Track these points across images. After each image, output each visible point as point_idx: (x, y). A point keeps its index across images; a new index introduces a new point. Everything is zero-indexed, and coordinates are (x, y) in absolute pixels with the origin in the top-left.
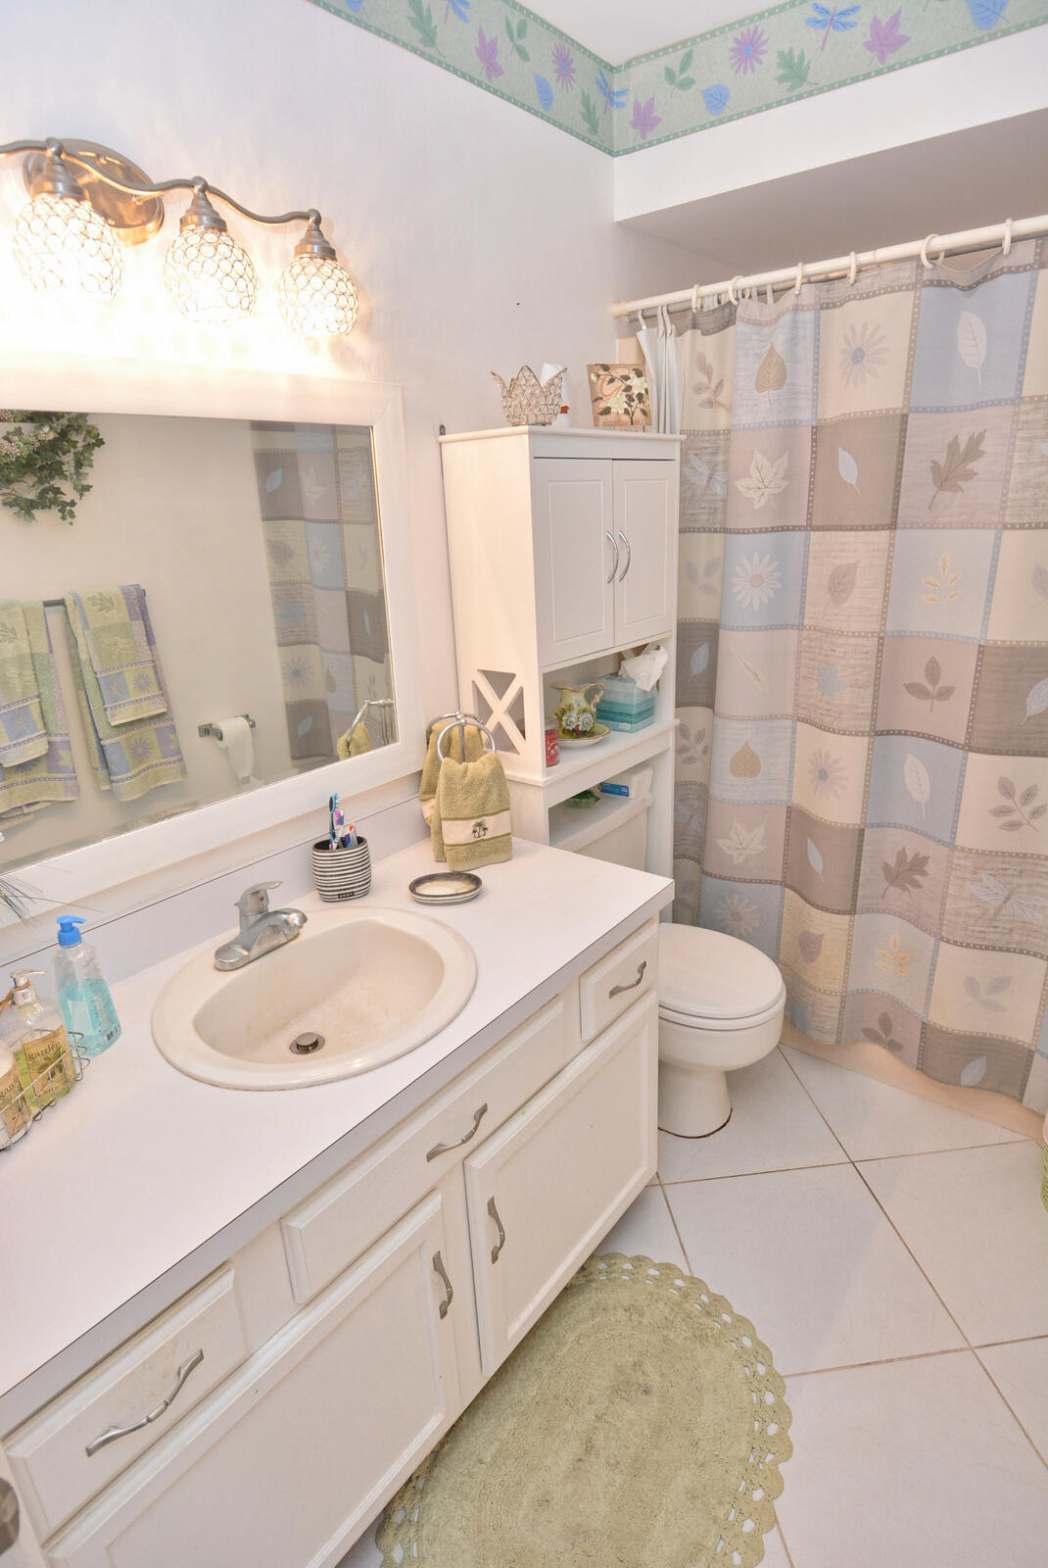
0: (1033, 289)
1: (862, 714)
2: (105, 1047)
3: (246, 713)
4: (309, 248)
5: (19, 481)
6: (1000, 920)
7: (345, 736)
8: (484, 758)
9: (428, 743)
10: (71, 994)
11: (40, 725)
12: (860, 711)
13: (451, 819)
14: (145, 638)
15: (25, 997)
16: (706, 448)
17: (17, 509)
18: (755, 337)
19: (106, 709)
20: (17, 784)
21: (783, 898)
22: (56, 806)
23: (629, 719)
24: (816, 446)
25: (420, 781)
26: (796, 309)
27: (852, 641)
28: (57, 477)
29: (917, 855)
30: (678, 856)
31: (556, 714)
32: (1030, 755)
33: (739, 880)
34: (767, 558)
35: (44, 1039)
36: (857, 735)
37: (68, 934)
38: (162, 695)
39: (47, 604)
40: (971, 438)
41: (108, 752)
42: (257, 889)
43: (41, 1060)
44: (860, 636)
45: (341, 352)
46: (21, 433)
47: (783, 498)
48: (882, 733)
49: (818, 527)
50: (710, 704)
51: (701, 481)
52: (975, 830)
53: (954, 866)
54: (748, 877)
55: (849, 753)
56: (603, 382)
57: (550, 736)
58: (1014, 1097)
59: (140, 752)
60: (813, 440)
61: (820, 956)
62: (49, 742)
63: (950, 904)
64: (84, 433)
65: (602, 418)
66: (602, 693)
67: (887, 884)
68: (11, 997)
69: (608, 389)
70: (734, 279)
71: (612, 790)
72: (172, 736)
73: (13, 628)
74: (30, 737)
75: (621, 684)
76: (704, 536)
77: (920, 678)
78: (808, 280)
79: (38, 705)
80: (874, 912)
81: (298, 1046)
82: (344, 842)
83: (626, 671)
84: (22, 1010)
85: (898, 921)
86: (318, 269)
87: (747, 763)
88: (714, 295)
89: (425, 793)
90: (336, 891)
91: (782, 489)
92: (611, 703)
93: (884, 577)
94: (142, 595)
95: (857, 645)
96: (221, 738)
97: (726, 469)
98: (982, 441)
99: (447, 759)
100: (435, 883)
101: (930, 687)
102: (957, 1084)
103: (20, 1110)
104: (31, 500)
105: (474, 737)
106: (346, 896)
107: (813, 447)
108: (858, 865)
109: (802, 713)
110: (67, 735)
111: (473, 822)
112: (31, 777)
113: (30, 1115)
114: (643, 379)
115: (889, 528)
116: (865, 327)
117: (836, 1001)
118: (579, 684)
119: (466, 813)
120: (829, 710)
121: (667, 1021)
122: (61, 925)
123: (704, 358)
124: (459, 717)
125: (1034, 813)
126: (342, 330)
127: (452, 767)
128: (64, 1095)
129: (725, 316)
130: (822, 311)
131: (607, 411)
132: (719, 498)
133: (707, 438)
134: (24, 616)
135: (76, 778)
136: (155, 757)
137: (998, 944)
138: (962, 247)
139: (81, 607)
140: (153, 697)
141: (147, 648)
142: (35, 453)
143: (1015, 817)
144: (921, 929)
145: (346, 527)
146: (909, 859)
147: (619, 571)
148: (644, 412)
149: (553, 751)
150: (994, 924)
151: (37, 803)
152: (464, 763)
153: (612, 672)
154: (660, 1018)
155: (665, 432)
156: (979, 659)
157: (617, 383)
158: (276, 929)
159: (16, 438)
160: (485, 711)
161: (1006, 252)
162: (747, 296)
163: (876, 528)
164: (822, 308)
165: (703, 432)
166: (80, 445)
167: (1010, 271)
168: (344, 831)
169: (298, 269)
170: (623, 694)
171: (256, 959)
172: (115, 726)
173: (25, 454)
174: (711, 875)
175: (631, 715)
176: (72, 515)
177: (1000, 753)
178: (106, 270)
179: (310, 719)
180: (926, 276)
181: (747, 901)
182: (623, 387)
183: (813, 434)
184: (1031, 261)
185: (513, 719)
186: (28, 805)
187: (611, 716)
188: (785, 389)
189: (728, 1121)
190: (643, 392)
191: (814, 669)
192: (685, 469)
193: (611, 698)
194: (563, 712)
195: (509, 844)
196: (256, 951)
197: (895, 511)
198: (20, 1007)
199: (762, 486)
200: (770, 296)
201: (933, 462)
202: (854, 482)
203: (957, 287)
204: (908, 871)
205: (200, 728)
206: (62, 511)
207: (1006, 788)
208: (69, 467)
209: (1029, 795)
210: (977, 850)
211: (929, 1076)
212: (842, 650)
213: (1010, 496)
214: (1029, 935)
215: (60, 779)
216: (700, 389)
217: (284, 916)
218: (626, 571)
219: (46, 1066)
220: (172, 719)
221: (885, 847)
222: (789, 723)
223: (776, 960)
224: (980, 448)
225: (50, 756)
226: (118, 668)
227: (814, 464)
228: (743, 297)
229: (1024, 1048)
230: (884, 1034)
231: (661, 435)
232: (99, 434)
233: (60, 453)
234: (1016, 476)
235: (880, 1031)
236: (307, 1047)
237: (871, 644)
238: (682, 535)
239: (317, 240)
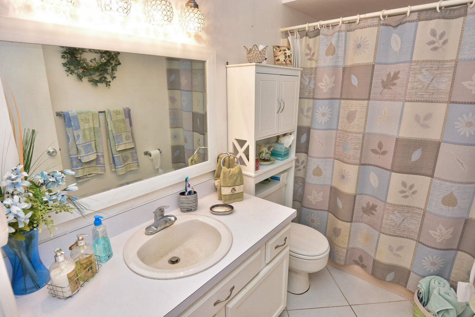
0: (417, 27)
1: (357, 158)
2: (107, 260)
3: (159, 148)
4: (190, 4)
5: (94, 74)
6: (401, 227)
7: (191, 158)
8: (236, 167)
9: (218, 161)
10: (97, 242)
11: (95, 149)
12: (356, 157)
13: (224, 187)
14: (129, 124)
15: (81, 243)
16: (309, 73)
17: (92, 83)
18: (326, 39)
19: (115, 145)
20: (86, 168)
21: (328, 216)
22: (98, 175)
23: (281, 156)
24: (344, 74)
25: (215, 173)
26: (339, 31)
27: (354, 135)
28: (106, 74)
29: (373, 204)
30: (294, 200)
31: (258, 154)
32: (412, 174)
33: (314, 209)
34: (327, 107)
35: (87, 258)
36: (355, 165)
37: (98, 222)
38: (133, 142)
39: (100, 112)
40: (395, 73)
41: (115, 159)
42: (161, 208)
43: (85, 266)
44: (357, 133)
45: (197, 37)
46: (95, 60)
47: (333, 89)
48: (363, 165)
49: (344, 99)
50: (307, 152)
51: (306, 83)
52: (393, 197)
53: (386, 209)
54: (317, 208)
55: (352, 171)
56: (277, 52)
57: (257, 161)
58: (404, 286)
59: (125, 159)
60: (343, 72)
61: (340, 236)
62: (97, 155)
63: (384, 221)
64: (115, 61)
65: (277, 62)
66: (273, 147)
67: (363, 213)
68: (76, 243)
69: (279, 53)
70: (320, 22)
71: (275, 178)
72: (135, 155)
73: (89, 119)
74: (91, 153)
75: (279, 145)
76: (306, 100)
77: (376, 148)
78: (343, 22)
79: (94, 144)
80: (358, 222)
81: (171, 261)
82: (190, 193)
83: (280, 141)
84: (80, 248)
85: (366, 225)
86: (193, 11)
87: (318, 172)
88: (313, 26)
89: (216, 177)
90: (186, 209)
91: (333, 86)
92: (275, 151)
93: (365, 115)
94: (129, 110)
95: (355, 136)
96: (151, 156)
97: (315, 80)
98: (399, 74)
99: (224, 167)
100: (218, 207)
101: (379, 151)
102: (385, 280)
103: (76, 283)
104: (97, 80)
105: (232, 160)
106: (189, 210)
107: (343, 74)
108: (354, 207)
109: (336, 157)
110: (103, 153)
111: (231, 188)
112: (91, 166)
113: (80, 284)
114: (290, 51)
115: (368, 100)
116: (361, 37)
117: (345, 251)
118: (266, 144)
119: (230, 185)
120: (346, 156)
121: (292, 256)
122: (96, 218)
123: (309, 45)
124: (228, 154)
125: (413, 193)
126: (199, 30)
127: (225, 170)
128: (92, 277)
129: (316, 33)
130: (348, 32)
131: (278, 60)
132: (312, 88)
133: (309, 70)
134: (92, 115)
135: (104, 167)
136: (130, 161)
137: (400, 235)
138: (393, 14)
139: (110, 114)
140: (131, 142)
141: (130, 127)
142: (99, 66)
143: (407, 194)
144: (374, 228)
145: (193, 93)
146: (371, 205)
147: (281, 110)
148: (290, 61)
149: (257, 166)
150: (399, 228)
151: (92, 174)
152: (229, 169)
153: (275, 141)
154: (290, 255)
155: (295, 67)
156: (396, 143)
157: (282, 52)
158: (166, 222)
159: (94, 61)
160: (236, 151)
161: (408, 15)
162: (324, 27)
163: (363, 100)
164: (348, 31)
165: (308, 68)
166: (114, 64)
167: (409, 22)
168: (190, 189)
169: (186, 10)
170: (279, 148)
171: (159, 231)
172: (118, 151)
173: (96, 66)
174: (305, 207)
175: (281, 155)
176: (109, 85)
177: (402, 173)
178: (125, 6)
179: (179, 151)
180: (382, 22)
181: (316, 216)
182: (284, 53)
183: (343, 70)
184: (416, 19)
185: (245, 155)
186: (89, 174)
187: (276, 155)
188: (335, 55)
189: (309, 289)
190: (290, 55)
191: (341, 143)
192: (302, 79)
193: (275, 149)
194: (261, 153)
195: (243, 195)
196: (159, 228)
197: (370, 94)
198: (79, 247)
199: (326, 85)
200: (331, 27)
201: (382, 80)
202: (356, 85)
203: (392, 26)
204: (370, 209)
205: (144, 152)
206: (106, 84)
207: (404, 184)
208: (110, 71)
209: (412, 187)
210: (394, 204)
211: (375, 277)
212: (351, 138)
213: (408, 91)
214: (410, 233)
215: (100, 167)
216: (307, 55)
217: (169, 217)
218: (283, 110)
219: (86, 267)
220: (136, 149)
221: (363, 201)
222: (332, 160)
223: (325, 235)
224: (398, 76)
225: (97, 160)
226: (120, 133)
227: (343, 79)
228: (322, 27)
229: (407, 269)
230: (360, 262)
231: (294, 68)
232: (119, 61)
233: (107, 66)
234: (410, 85)
235: (359, 261)
236: (174, 261)
237: (361, 136)
238: (300, 99)
239: (193, 2)
